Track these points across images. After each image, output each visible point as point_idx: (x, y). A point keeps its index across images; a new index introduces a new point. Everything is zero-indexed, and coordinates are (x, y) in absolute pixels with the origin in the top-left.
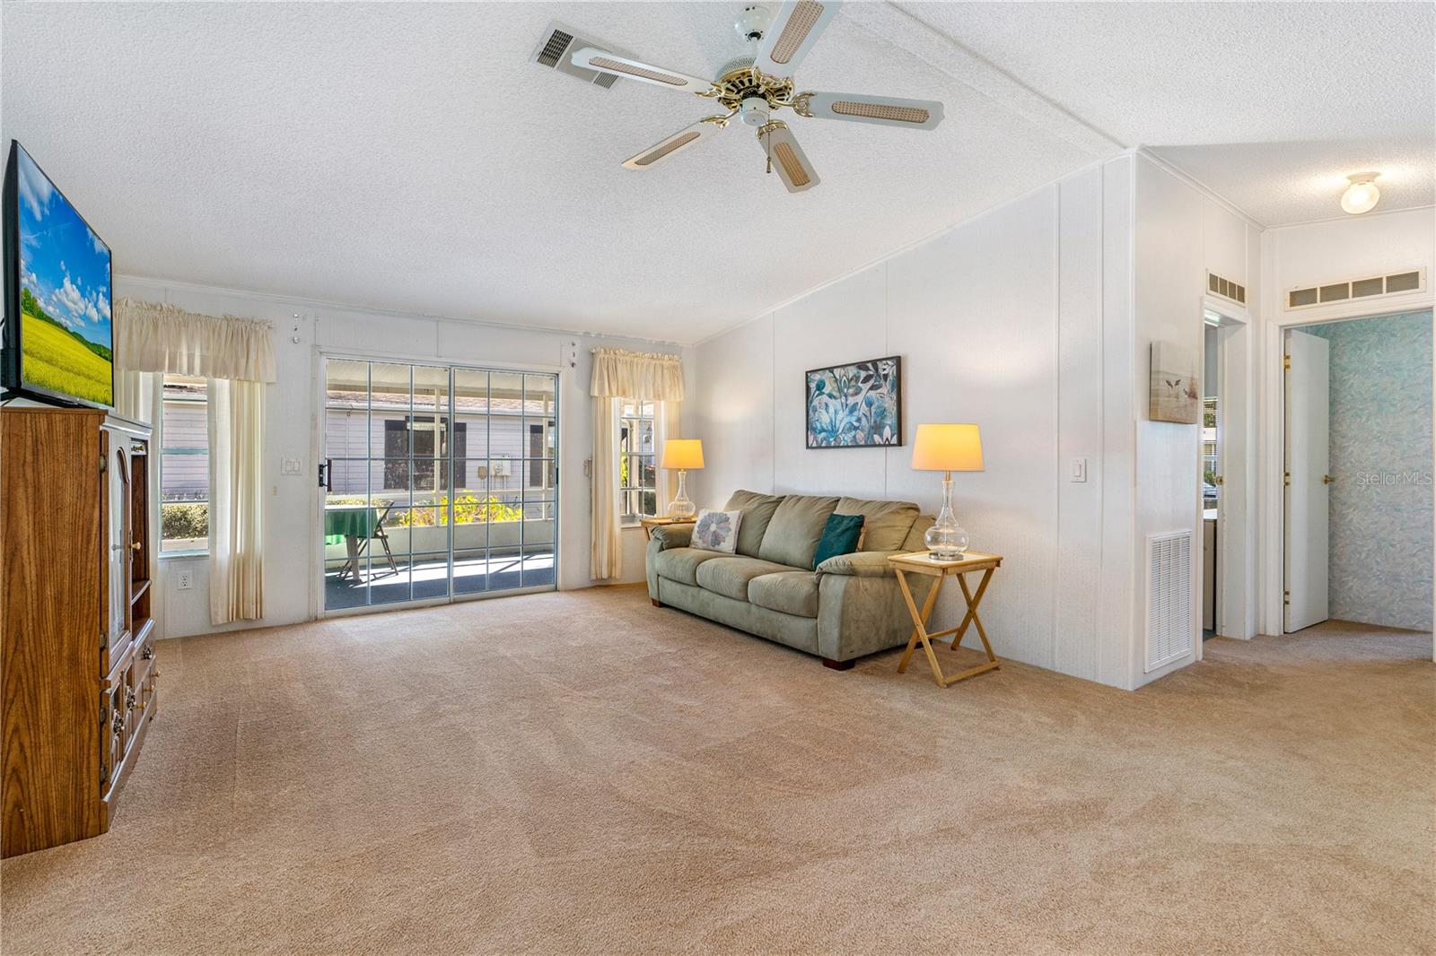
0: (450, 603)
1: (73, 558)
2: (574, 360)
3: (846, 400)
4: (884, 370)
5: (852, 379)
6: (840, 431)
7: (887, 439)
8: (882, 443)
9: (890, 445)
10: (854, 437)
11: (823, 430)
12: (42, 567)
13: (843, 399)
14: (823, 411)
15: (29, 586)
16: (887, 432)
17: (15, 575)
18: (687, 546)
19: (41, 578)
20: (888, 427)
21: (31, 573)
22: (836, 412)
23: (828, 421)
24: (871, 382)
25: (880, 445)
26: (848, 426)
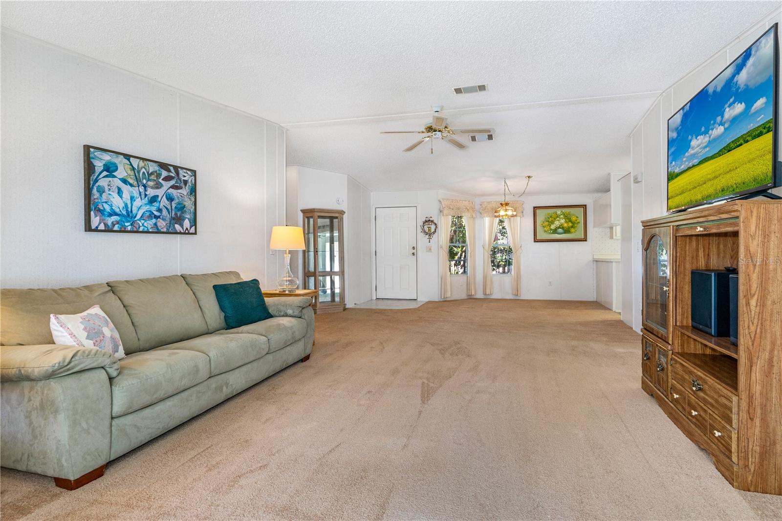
3: (146, 190)
4: (184, 176)
5: (152, 173)
6: (138, 217)
7: (187, 229)
8: (182, 231)
9: (189, 233)
10: (155, 224)
11: (113, 213)
13: (142, 189)
14: (115, 195)
16: (187, 224)
20: (187, 220)
22: (132, 199)
23: (122, 205)
24: (172, 182)
25: (180, 233)
26: (148, 214)
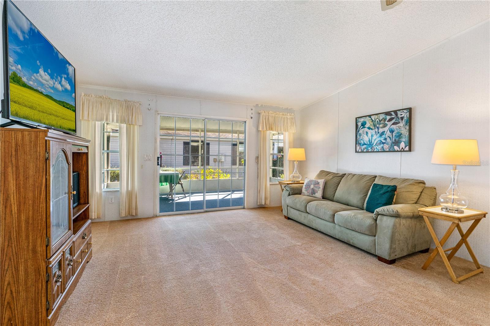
0: (204, 212)
1: (34, 202)
2: (252, 116)
3: (378, 130)
4: (401, 115)
5: (381, 120)
6: (374, 144)
7: (402, 148)
8: (399, 150)
9: (404, 151)
10: (383, 147)
11: (365, 144)
12: (20, 206)
13: (376, 130)
14: (365, 136)
15: (14, 215)
16: (402, 145)
17: (8, 210)
18: (300, 194)
19: (19, 211)
20: (403, 142)
21: (15, 209)
22: (372, 136)
23: (368, 140)
24: (393, 121)
25: (398, 151)
26: (379, 142)
